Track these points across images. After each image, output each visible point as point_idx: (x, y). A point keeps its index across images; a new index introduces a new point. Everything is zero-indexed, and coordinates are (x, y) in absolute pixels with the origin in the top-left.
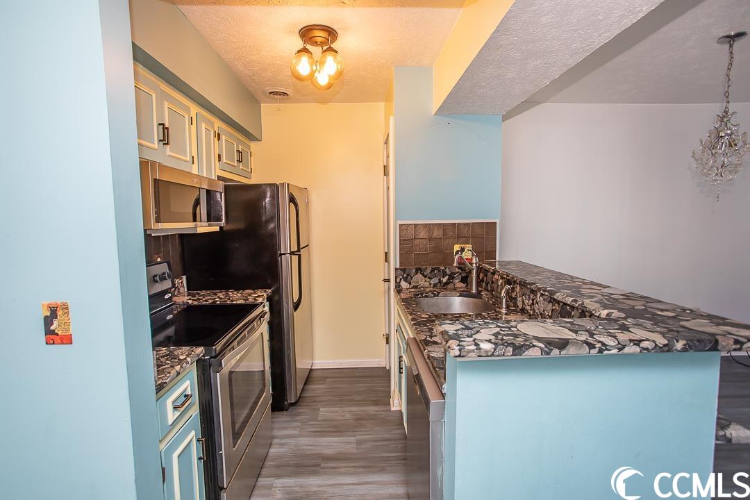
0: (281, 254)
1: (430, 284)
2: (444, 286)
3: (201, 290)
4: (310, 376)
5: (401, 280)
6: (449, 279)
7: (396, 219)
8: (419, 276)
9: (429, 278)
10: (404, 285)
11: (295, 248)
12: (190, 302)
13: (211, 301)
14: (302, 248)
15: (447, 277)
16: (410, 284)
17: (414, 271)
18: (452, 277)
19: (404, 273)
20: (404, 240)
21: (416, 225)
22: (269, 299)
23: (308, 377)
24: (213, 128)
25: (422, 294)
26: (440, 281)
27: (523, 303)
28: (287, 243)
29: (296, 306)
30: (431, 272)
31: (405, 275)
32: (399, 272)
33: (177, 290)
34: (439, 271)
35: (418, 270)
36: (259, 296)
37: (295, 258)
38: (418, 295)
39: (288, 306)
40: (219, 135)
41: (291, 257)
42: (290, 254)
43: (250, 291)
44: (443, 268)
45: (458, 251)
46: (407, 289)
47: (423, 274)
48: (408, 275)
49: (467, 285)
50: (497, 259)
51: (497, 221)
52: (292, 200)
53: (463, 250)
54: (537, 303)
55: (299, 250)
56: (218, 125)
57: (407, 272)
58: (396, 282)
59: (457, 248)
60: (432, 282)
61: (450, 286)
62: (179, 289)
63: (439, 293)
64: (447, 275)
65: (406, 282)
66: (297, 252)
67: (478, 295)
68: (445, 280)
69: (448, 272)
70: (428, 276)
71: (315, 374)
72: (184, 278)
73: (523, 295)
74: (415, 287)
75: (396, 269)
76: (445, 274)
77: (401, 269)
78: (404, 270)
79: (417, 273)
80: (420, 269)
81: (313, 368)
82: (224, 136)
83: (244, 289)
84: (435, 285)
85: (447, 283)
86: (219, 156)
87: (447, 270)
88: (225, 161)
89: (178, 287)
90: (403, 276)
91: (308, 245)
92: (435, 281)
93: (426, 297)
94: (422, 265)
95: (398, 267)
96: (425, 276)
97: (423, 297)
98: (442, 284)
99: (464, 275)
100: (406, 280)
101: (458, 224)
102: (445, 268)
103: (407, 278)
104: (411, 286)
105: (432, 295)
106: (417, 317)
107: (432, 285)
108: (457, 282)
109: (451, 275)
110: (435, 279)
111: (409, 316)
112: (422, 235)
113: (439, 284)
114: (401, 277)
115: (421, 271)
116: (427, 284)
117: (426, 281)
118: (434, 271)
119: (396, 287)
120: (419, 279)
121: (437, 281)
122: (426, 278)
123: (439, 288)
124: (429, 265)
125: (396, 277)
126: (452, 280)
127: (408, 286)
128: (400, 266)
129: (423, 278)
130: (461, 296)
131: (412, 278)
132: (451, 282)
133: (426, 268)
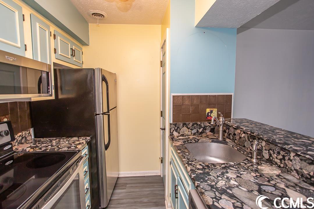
0: (96, 115)
1: (192, 133)
3: (43, 137)
4: (117, 183)
5: (173, 131)
6: (203, 130)
7: (171, 92)
8: (185, 128)
9: (191, 129)
10: (175, 134)
11: (105, 110)
12: (28, 150)
13: (43, 149)
14: (110, 110)
15: (202, 129)
16: (179, 133)
17: (182, 125)
18: (205, 128)
19: (176, 127)
20: (176, 106)
21: (183, 96)
22: (89, 144)
23: (116, 184)
24: (49, 30)
25: (188, 141)
26: (198, 131)
27: (270, 155)
28: (101, 106)
29: (107, 147)
30: (192, 126)
31: (176, 128)
32: (172, 126)
33: (24, 139)
34: (197, 125)
35: (184, 124)
36: (80, 144)
37: (106, 117)
38: (185, 142)
39: (101, 147)
40: (55, 35)
41: (103, 116)
42: (102, 114)
43: (75, 139)
44: (200, 123)
45: (208, 113)
46: (178, 137)
47: (187, 127)
48: (178, 128)
49: (213, 134)
50: (232, 118)
51: (233, 94)
52: (104, 79)
53: (211, 112)
54: (289, 159)
55: (108, 112)
56: (53, 28)
57: (177, 126)
58: (170, 132)
59: (208, 110)
61: (204, 135)
62: (26, 138)
63: (198, 140)
64: (202, 127)
66: (107, 113)
67: (224, 142)
68: (200, 130)
69: (203, 126)
70: (191, 128)
71: (120, 181)
72: (32, 130)
73: (270, 149)
74: (183, 135)
75: (171, 124)
76: (200, 127)
77: (174, 124)
78: (175, 125)
79: (183, 127)
80: (185, 124)
81: (119, 176)
82: (59, 37)
83: (72, 137)
84: (194, 134)
85: (201, 133)
86: (55, 50)
87: (202, 124)
88: (60, 53)
89: (25, 137)
90: (175, 128)
91: (116, 107)
92: (194, 131)
93: (191, 143)
94: (187, 122)
95: (172, 122)
96: (189, 129)
97: (188, 143)
98: (199, 133)
99: (212, 127)
100: (176, 131)
101: (209, 95)
102: (201, 123)
103: (177, 129)
104: (180, 134)
105: (194, 142)
106: (194, 168)
107: (193, 134)
108: (208, 131)
109: (204, 127)
110: (194, 130)
111: (188, 167)
112: (187, 102)
113: (197, 133)
114: (174, 129)
115: (186, 125)
116: (190, 133)
117: (189, 131)
118: (194, 125)
119: (170, 135)
120: (185, 130)
121: (196, 131)
122: (189, 130)
123: (198, 136)
124: (191, 122)
125: (170, 129)
126: (205, 130)
127: (178, 134)
128: (173, 122)
129: (187, 129)
130: (212, 142)
131: (180, 129)
132: (204, 132)
133: (189, 123)
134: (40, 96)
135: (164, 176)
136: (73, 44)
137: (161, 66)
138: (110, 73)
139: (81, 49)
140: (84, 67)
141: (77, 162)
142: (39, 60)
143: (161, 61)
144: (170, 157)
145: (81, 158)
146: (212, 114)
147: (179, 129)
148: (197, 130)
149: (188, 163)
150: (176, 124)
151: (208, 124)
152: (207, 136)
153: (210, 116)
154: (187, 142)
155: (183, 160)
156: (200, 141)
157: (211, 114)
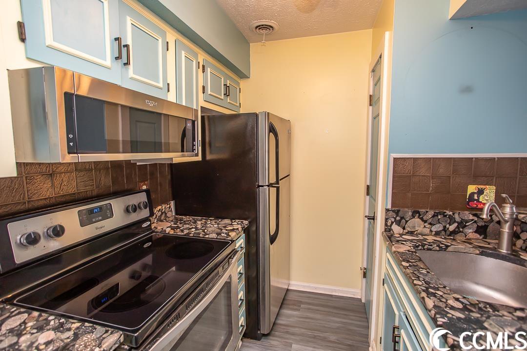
0: (259, 186)
1: (431, 231)
2: (450, 235)
3: (185, 215)
4: (286, 298)
5: (392, 223)
6: (458, 227)
7: (390, 150)
8: (417, 220)
9: (430, 224)
10: (396, 229)
11: (273, 180)
12: (168, 230)
13: (186, 232)
14: (281, 180)
15: (456, 225)
16: (404, 228)
17: (410, 213)
18: (462, 224)
19: (397, 215)
20: (399, 177)
21: (415, 159)
22: (246, 231)
23: (284, 299)
24: (197, 59)
25: (423, 245)
26: (445, 229)
28: (266, 174)
29: (273, 239)
30: (433, 216)
31: (398, 218)
32: (391, 213)
33: (164, 215)
34: (445, 216)
35: (415, 213)
36: (233, 230)
37: (273, 191)
38: (418, 247)
39: (264, 238)
40: (203, 66)
41: (269, 189)
42: (268, 186)
43: (227, 221)
44: (451, 213)
45: (473, 193)
46: (401, 235)
47: (422, 219)
48: (402, 218)
49: (484, 238)
52: (272, 129)
53: (481, 192)
55: (277, 182)
56: (202, 57)
57: (400, 214)
58: (386, 225)
59: (472, 189)
60: (434, 229)
61: (459, 237)
62: (166, 214)
63: (447, 246)
64: (455, 222)
65: (399, 226)
66: (276, 185)
67: (514, 258)
68: (452, 228)
69: (458, 219)
70: (430, 221)
71: (291, 296)
72: (172, 203)
74: (411, 233)
75: (387, 210)
76: (452, 220)
77: (393, 211)
78: (397, 213)
79: (414, 217)
80: (418, 212)
81: (289, 288)
82: (209, 69)
83: (223, 218)
84: (437, 234)
85: (454, 233)
86: (204, 87)
87: (456, 216)
88: (209, 93)
89: (165, 212)
90: (395, 218)
91: (289, 175)
92: (438, 227)
93: (429, 249)
94: (421, 208)
95: (389, 207)
96: (425, 222)
97: (424, 249)
98: (448, 233)
99: (481, 224)
100: (398, 223)
101: (476, 158)
102: (454, 214)
103: (400, 221)
104: (406, 231)
105: (438, 248)
106: (441, 304)
107: (434, 233)
108: (470, 232)
109: (461, 222)
110: (438, 225)
111: (427, 299)
112: (423, 171)
113: (443, 233)
114: (393, 220)
115: (420, 215)
116: (427, 231)
117: (425, 227)
118: (437, 216)
119: (386, 230)
120: (416, 224)
121: (441, 228)
122: (426, 224)
123: (445, 238)
124: (431, 209)
125: (386, 220)
126: (463, 228)
127: (401, 231)
128: (392, 207)
129: (422, 223)
130: (482, 254)
131: (407, 222)
132: (460, 232)
133: (427, 212)
134: (183, 156)
135: (369, 302)
136: (227, 77)
137: (370, 105)
138: (281, 119)
139: (238, 84)
140: (242, 111)
141: (230, 258)
142: (184, 104)
143: (371, 96)
144: (384, 271)
145: (234, 252)
146: (481, 197)
147: (403, 220)
148: (445, 227)
149: (426, 291)
150: (399, 211)
151: (471, 217)
152: (468, 241)
153: (478, 200)
154: (420, 247)
155: (415, 282)
156: (450, 249)
157: (478, 197)
